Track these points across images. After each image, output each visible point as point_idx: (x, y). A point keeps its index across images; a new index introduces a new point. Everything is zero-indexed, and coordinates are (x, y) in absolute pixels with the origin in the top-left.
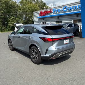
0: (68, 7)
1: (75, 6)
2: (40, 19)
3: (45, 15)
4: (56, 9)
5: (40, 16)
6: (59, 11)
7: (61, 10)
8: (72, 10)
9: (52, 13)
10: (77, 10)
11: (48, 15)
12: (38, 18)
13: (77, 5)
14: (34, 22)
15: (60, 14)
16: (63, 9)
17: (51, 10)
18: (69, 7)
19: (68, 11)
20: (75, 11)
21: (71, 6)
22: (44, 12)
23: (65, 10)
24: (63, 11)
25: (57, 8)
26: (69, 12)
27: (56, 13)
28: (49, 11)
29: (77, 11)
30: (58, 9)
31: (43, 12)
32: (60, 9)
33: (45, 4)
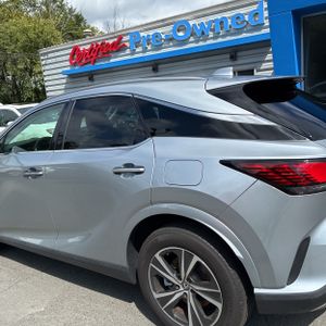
0: (191, 23)
1: (219, 17)
2: (72, 76)
3: (95, 61)
4: (142, 34)
5: (74, 64)
6: (157, 42)
7: (163, 36)
8: (211, 35)
9: (128, 51)
10: (228, 33)
11: (110, 58)
12: (63, 73)
13: (227, 15)
14: (48, 94)
15: (163, 51)
16: (173, 30)
17: (120, 38)
18: (196, 22)
19: (192, 39)
20: (223, 36)
21: (204, 20)
22: (91, 49)
23: (181, 34)
24: (171, 39)
25: (146, 30)
26: (197, 42)
27: (145, 50)
28: (111, 42)
29: (229, 38)
30: (151, 33)
31: (88, 47)
32: (159, 31)
33: (79, 19)
